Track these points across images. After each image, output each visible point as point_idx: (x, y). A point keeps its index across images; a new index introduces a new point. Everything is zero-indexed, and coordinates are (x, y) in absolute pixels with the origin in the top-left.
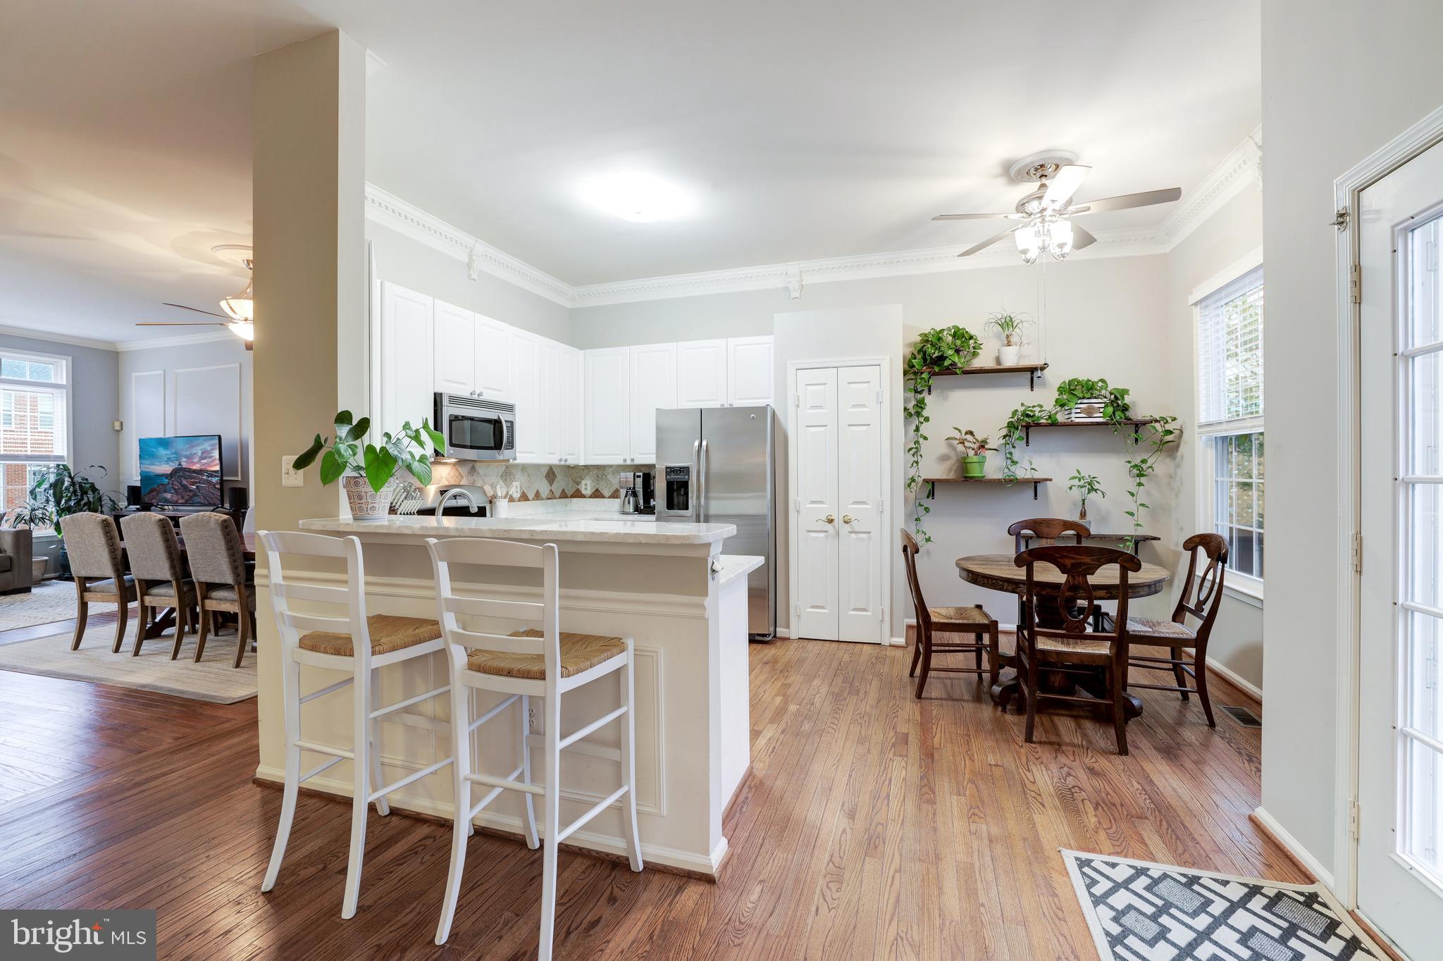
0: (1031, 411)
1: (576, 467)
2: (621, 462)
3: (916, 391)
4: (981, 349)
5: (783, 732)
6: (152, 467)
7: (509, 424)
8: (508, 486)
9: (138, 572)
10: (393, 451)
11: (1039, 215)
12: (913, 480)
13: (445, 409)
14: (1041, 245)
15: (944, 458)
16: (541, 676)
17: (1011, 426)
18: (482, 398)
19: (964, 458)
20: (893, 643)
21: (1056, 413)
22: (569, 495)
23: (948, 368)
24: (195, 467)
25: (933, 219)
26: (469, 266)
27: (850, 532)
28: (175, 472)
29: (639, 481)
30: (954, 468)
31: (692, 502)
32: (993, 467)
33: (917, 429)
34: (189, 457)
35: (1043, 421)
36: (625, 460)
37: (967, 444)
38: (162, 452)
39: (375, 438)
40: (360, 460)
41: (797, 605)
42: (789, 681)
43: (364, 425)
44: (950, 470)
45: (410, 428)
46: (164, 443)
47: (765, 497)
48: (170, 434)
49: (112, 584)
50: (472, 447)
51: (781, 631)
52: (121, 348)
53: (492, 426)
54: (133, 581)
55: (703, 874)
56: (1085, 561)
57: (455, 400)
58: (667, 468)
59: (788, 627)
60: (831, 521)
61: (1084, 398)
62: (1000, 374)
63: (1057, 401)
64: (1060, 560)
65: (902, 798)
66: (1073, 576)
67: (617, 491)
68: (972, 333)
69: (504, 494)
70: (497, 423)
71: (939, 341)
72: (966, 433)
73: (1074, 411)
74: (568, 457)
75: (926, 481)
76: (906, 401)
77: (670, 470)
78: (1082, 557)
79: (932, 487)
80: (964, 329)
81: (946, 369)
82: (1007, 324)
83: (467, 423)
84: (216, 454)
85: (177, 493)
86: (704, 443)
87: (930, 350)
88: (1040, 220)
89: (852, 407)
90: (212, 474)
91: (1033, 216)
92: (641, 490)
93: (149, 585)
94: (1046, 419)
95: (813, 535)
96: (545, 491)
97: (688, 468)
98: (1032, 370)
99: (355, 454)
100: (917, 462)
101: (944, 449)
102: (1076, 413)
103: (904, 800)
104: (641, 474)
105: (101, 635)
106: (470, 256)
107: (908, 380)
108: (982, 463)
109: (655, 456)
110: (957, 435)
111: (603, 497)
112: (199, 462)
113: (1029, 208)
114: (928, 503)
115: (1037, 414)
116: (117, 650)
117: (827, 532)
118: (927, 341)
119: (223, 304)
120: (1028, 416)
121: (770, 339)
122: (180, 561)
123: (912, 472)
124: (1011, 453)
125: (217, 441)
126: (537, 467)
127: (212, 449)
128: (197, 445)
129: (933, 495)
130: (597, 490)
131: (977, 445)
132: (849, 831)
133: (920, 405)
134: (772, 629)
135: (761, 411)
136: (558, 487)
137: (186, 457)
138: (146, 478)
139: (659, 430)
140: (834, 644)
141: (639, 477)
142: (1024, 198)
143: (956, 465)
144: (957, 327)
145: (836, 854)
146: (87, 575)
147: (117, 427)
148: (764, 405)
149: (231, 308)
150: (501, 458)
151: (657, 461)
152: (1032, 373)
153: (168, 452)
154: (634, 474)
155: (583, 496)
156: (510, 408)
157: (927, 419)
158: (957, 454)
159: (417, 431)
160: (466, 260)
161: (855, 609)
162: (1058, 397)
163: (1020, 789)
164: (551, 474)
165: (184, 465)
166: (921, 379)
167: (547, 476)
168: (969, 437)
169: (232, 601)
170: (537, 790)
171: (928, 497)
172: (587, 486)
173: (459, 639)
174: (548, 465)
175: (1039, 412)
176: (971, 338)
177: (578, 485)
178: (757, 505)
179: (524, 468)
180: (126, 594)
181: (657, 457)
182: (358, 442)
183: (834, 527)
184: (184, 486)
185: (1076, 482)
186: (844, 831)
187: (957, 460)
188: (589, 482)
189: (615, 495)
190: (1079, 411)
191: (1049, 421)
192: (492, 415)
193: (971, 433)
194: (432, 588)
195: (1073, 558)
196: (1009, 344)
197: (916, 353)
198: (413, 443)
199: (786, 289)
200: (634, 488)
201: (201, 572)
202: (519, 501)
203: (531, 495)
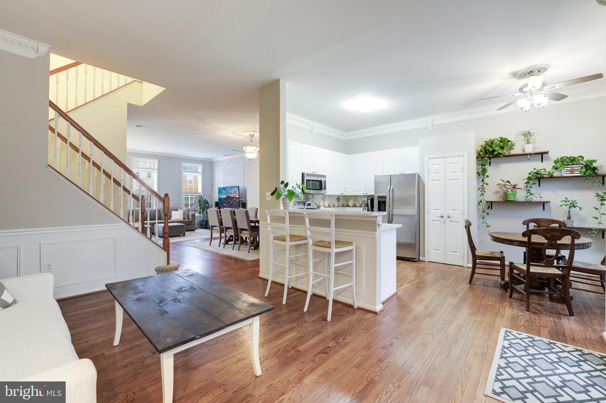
0: (540, 172)
1: (347, 196)
2: (363, 194)
3: (482, 165)
4: (515, 146)
5: (411, 286)
6: (221, 196)
7: (324, 182)
8: (324, 202)
9: (225, 225)
10: (294, 191)
11: (529, 92)
12: (481, 201)
13: (305, 178)
14: (531, 105)
15: (497, 192)
16: (330, 247)
17: (529, 178)
18: (316, 174)
19: (506, 192)
20: (468, 266)
21: (553, 172)
22: (345, 206)
23: (497, 155)
24: (232, 196)
25: (478, 100)
26: (312, 131)
27: (450, 221)
28: (227, 197)
29: (369, 201)
30: (502, 196)
31: (387, 209)
32: (521, 196)
33: (483, 181)
34: (231, 193)
35: (546, 176)
36: (364, 194)
37: (507, 186)
38: (224, 191)
39: (289, 187)
40: (286, 193)
41: (428, 249)
42: (420, 273)
43: (287, 184)
44: (500, 197)
45: (298, 185)
46: (224, 189)
47: (415, 208)
48: (225, 186)
49: (218, 228)
50: (313, 189)
51: (421, 258)
52: (213, 161)
53: (319, 183)
54: (223, 227)
55: (374, 311)
56: (557, 234)
57: (308, 175)
58: (378, 196)
59: (424, 257)
60: (442, 217)
61: (569, 165)
62: (524, 156)
63: (553, 167)
64: (545, 234)
65: (447, 307)
66: (551, 241)
67: (362, 205)
68: (510, 139)
69: (323, 205)
70: (320, 182)
71: (492, 144)
72: (506, 182)
73: (563, 171)
74: (344, 192)
75: (487, 202)
76: (477, 169)
77: (379, 197)
78: (555, 233)
79: (491, 204)
80: (505, 138)
81: (496, 156)
82: (527, 135)
83: (311, 182)
84: (238, 192)
85: (227, 204)
86: (392, 187)
87: (488, 148)
88: (530, 94)
89: (451, 173)
90: (237, 198)
91: (526, 93)
92: (370, 204)
93: (227, 228)
94: (547, 175)
95: (435, 222)
96: (336, 205)
97: (386, 196)
98: (542, 154)
99: (285, 192)
100: (483, 194)
101: (497, 189)
102: (564, 172)
103: (448, 308)
104: (370, 199)
105: (216, 242)
106: (312, 128)
107: (479, 161)
108: (514, 194)
109: (374, 192)
110: (503, 183)
111: (357, 207)
112: (233, 194)
113: (524, 90)
114: (487, 211)
115: (542, 173)
116: (219, 246)
117: (440, 221)
118: (487, 144)
119: (244, 148)
120: (537, 174)
121: (418, 147)
122: (235, 222)
123: (481, 198)
124: (529, 190)
125: (238, 188)
126: (334, 196)
127: (237, 190)
128: (233, 189)
129: (491, 208)
130: (355, 204)
131: (512, 187)
132: (424, 311)
133: (484, 171)
134: (417, 257)
135: (414, 175)
136: (341, 203)
137: (230, 193)
138: (220, 199)
139: (376, 182)
140: (443, 265)
141: (369, 199)
142: (522, 86)
143: (503, 195)
144: (502, 138)
145: (417, 315)
146: (213, 225)
147: (212, 184)
148: (415, 173)
149: (246, 149)
150: (322, 193)
151: (375, 194)
152: (542, 155)
153: (225, 191)
154: (368, 199)
155: (350, 206)
156: (324, 176)
157: (488, 176)
158: (503, 191)
159: (299, 185)
160: (311, 129)
161: (452, 252)
162: (554, 165)
163: (496, 312)
164: (338, 198)
165: (229, 195)
166: (484, 160)
167: (337, 199)
168: (508, 184)
169: (248, 234)
170: (329, 276)
171: (488, 208)
172: (351, 203)
173: (311, 237)
174: (337, 195)
175: (544, 172)
176: (509, 141)
177: (348, 202)
178: (412, 211)
179: (329, 196)
180: (222, 231)
181: (375, 192)
182: (285, 189)
183: (443, 219)
184: (229, 202)
185: (564, 203)
186: (422, 311)
187: (503, 193)
188: (352, 202)
189: (361, 206)
190: (566, 171)
191: (549, 176)
192: (319, 179)
193: (509, 182)
194: (305, 228)
195: (551, 233)
196: (528, 143)
197: (482, 149)
198: (299, 189)
199: (427, 127)
200: (367, 204)
201: (240, 226)
202: (327, 207)
203: (331, 206)
